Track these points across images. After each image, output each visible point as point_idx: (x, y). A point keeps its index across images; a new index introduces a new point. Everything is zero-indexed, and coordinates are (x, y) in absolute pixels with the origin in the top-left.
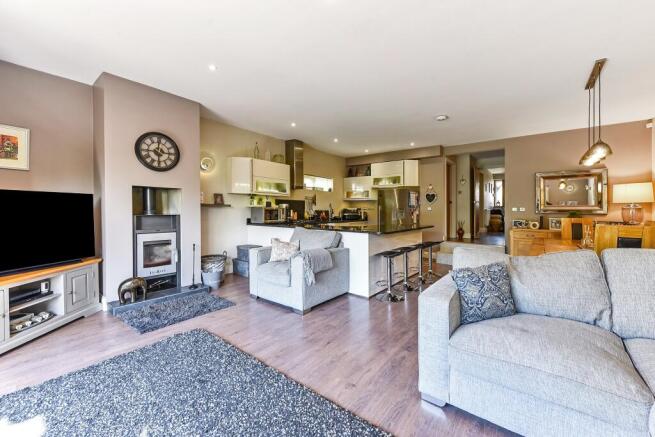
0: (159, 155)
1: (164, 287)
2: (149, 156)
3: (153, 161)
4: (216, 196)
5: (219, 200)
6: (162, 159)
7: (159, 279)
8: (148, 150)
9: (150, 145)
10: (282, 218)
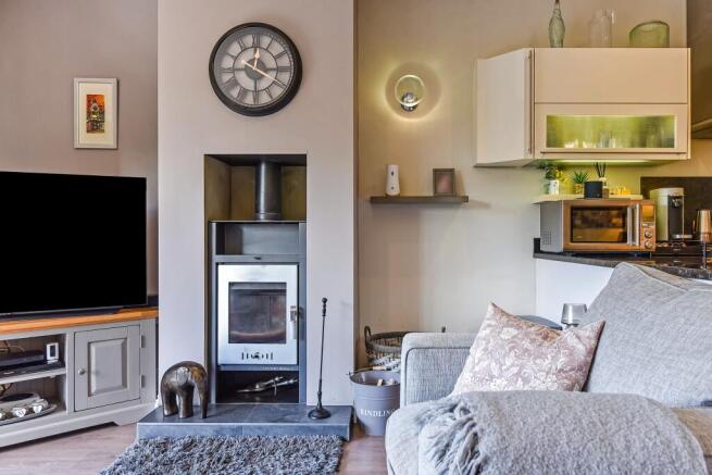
0: (257, 78)
1: (268, 395)
2: (234, 83)
3: (244, 92)
4: (438, 174)
5: (443, 186)
6: (263, 84)
7: (279, 373)
8: (234, 70)
9: (240, 56)
10: (642, 237)
